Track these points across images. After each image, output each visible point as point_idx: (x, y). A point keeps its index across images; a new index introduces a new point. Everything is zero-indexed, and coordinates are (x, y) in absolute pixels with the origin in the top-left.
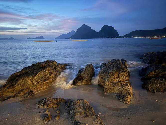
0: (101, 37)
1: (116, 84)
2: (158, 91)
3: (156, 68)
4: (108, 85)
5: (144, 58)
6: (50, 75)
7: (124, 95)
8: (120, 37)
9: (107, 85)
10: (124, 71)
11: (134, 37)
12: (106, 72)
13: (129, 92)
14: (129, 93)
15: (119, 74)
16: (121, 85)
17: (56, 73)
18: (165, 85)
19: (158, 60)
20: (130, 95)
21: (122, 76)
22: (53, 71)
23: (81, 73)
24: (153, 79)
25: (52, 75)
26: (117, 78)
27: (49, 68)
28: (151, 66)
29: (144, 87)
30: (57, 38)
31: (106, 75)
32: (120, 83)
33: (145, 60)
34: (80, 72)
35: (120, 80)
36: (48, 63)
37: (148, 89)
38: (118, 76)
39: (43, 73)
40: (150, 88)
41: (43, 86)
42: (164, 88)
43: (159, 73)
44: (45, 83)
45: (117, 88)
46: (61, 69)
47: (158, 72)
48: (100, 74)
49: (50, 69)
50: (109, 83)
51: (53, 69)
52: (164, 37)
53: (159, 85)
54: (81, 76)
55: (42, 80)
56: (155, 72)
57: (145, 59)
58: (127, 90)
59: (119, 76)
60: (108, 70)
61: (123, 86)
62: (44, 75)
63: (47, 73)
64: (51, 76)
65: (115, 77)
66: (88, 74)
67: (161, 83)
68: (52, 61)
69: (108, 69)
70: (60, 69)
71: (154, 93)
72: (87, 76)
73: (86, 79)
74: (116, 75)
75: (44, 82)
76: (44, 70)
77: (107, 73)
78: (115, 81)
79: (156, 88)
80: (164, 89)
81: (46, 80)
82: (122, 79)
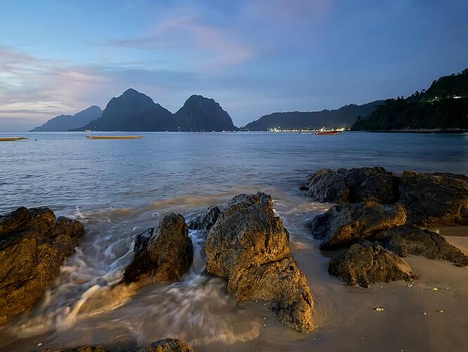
0: (186, 128)
1: (263, 273)
2: (373, 281)
3: (352, 215)
4: (240, 278)
5: (312, 188)
6: (36, 261)
7: (291, 303)
8: (237, 129)
9: (238, 276)
10: (277, 229)
11: (271, 130)
12: (229, 235)
13: (303, 294)
14: (303, 296)
15: (267, 240)
16: (279, 274)
17: (54, 252)
18: (386, 262)
19: (348, 191)
20: (308, 302)
21: (276, 244)
22: (45, 246)
23: (145, 245)
24: (356, 247)
25: (43, 260)
26: (263, 252)
27: (29, 238)
28: (338, 209)
29: (335, 271)
30: (37, 129)
31: (230, 246)
32: (273, 268)
33: (315, 194)
34: (141, 241)
35: (272, 257)
36: (22, 221)
37: (349, 277)
38: (266, 247)
39: (10, 260)
40: (352, 272)
41: (10, 306)
42: (387, 269)
43: (364, 229)
44: (20, 295)
45: (268, 284)
46: (72, 236)
47: (360, 224)
48: (211, 245)
49: (34, 240)
50: (242, 271)
51: (44, 241)
52: (342, 130)
53: (374, 263)
54: (147, 255)
55: (5, 284)
56: (353, 226)
57: (316, 190)
58: (296, 288)
59: (266, 245)
60: (233, 228)
61: (284, 275)
62: (14, 267)
63: (25, 257)
64: (40, 266)
65: (258, 250)
66: (171, 246)
67: (376, 257)
68: (35, 209)
69: (235, 227)
70: (67, 238)
71: (366, 287)
72: (169, 255)
73: (166, 266)
74: (260, 245)
75: (15, 293)
76: (12, 245)
77: (232, 239)
78: (259, 260)
79: (368, 272)
80: (386, 272)
81: (20, 284)
82: (277, 254)
